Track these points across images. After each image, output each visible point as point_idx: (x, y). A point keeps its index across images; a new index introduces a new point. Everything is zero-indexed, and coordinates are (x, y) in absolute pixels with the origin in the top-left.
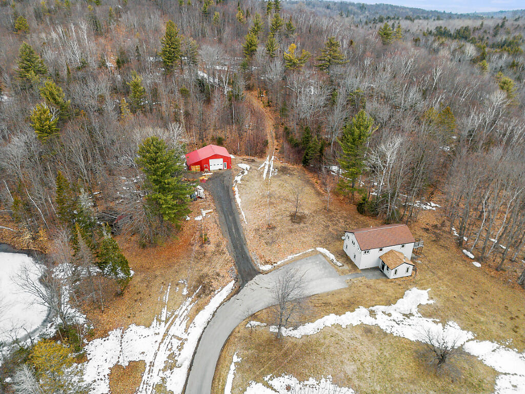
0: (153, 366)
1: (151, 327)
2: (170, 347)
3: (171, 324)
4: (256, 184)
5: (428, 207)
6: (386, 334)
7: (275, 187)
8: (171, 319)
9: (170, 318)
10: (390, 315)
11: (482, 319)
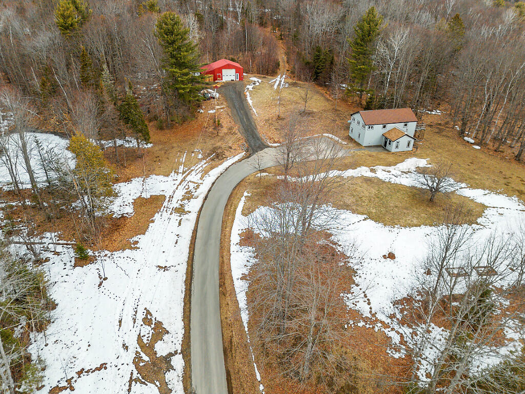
0: (172, 198)
1: (170, 176)
2: (187, 187)
3: (188, 174)
4: (266, 91)
5: (434, 113)
6: (384, 182)
7: (286, 94)
8: (187, 173)
9: (186, 171)
10: (389, 172)
11: (476, 177)
